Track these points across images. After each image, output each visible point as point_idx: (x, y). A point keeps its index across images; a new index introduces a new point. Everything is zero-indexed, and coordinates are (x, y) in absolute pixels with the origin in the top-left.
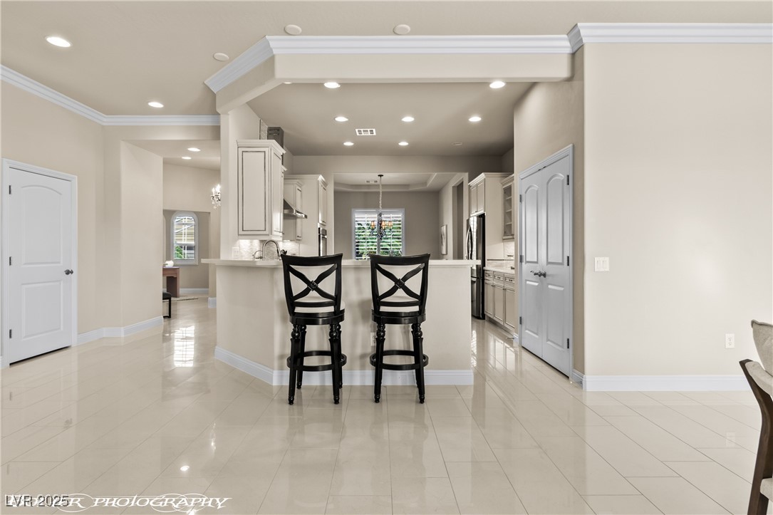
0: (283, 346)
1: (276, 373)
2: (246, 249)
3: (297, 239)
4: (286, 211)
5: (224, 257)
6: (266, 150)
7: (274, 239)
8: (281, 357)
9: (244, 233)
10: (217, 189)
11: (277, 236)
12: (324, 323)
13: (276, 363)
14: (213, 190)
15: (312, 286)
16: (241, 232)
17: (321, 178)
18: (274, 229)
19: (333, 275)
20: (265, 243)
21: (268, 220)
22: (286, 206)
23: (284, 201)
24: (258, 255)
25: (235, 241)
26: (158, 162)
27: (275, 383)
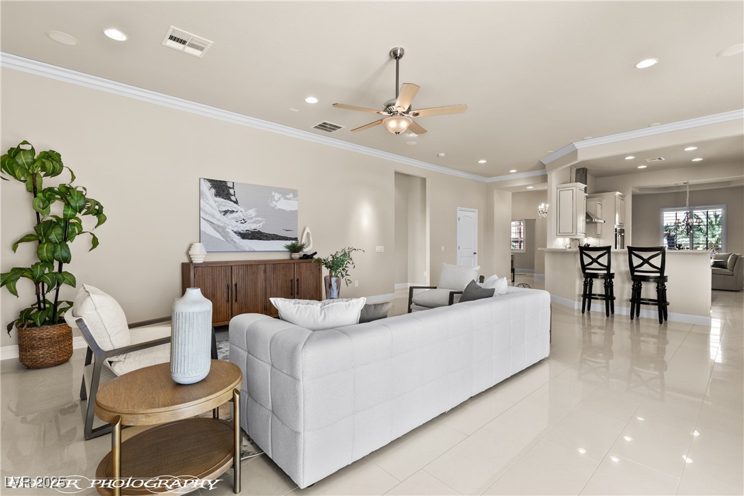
0: (580, 291)
1: (576, 303)
2: (561, 243)
3: (598, 236)
4: (588, 220)
5: (548, 247)
6: (574, 188)
7: (577, 237)
8: (579, 295)
9: (560, 234)
10: (542, 206)
11: (581, 236)
12: (601, 278)
13: (577, 298)
14: (540, 207)
15: (594, 260)
16: (558, 234)
17: (618, 193)
18: (578, 232)
19: (607, 255)
20: (572, 240)
21: (574, 226)
22: (588, 216)
23: (587, 213)
24: (568, 246)
25: (555, 239)
26: (509, 195)
27: (576, 307)
